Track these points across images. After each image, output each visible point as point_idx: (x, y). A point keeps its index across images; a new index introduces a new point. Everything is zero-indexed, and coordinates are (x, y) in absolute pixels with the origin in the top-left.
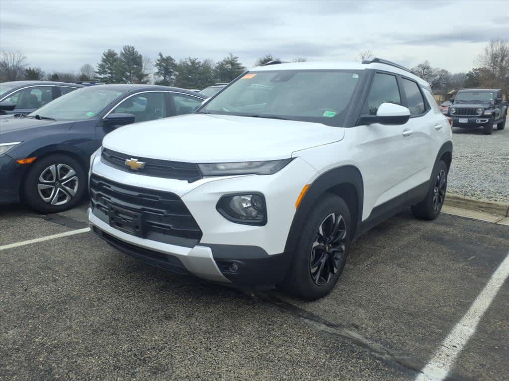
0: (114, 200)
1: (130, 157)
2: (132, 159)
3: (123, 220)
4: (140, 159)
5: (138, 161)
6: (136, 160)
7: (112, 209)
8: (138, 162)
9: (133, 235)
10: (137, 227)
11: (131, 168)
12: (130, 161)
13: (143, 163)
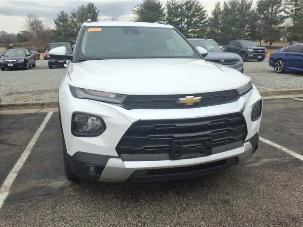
1: (184, 96)
2: (186, 97)
3: (191, 149)
4: (196, 95)
5: (194, 97)
6: (193, 97)
7: (178, 143)
8: (194, 98)
9: (202, 156)
10: (208, 148)
11: (186, 105)
12: (185, 99)
13: (200, 98)
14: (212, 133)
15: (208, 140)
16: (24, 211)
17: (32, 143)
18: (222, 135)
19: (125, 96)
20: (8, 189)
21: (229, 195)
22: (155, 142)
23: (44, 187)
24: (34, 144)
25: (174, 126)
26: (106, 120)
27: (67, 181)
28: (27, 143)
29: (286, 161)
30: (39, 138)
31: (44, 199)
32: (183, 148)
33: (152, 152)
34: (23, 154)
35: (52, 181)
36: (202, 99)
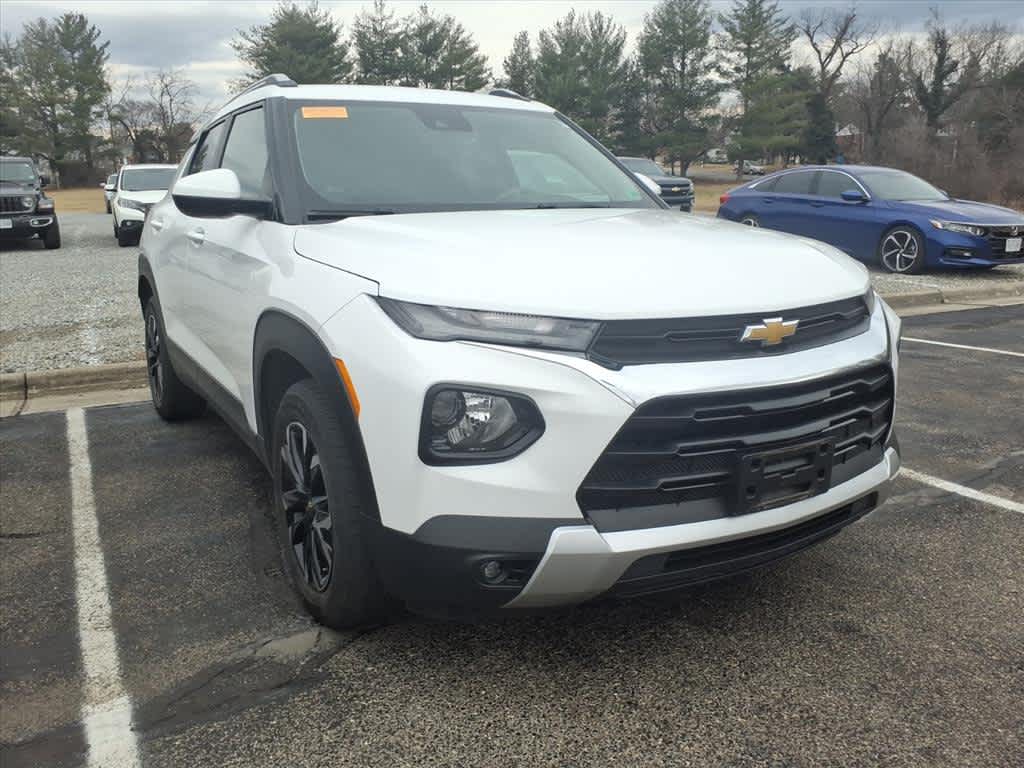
0: (749, 439)
1: (757, 318)
2: (766, 321)
3: (785, 477)
4: (787, 315)
5: (785, 320)
6: (780, 319)
7: (756, 463)
8: (784, 324)
9: (809, 497)
10: (821, 473)
11: (763, 344)
12: (763, 327)
13: (796, 322)
14: (832, 423)
15: (824, 448)
16: (234, 747)
17: (85, 522)
18: (847, 432)
19: (595, 326)
20: (117, 687)
21: (842, 608)
22: (690, 465)
23: (250, 661)
24: (95, 523)
25: (748, 410)
26: (543, 405)
27: (320, 634)
28: (64, 524)
29: (926, 501)
30: (100, 503)
31: (281, 701)
32: (766, 477)
33: (679, 497)
34: (78, 563)
35: (265, 640)
36: (800, 325)
